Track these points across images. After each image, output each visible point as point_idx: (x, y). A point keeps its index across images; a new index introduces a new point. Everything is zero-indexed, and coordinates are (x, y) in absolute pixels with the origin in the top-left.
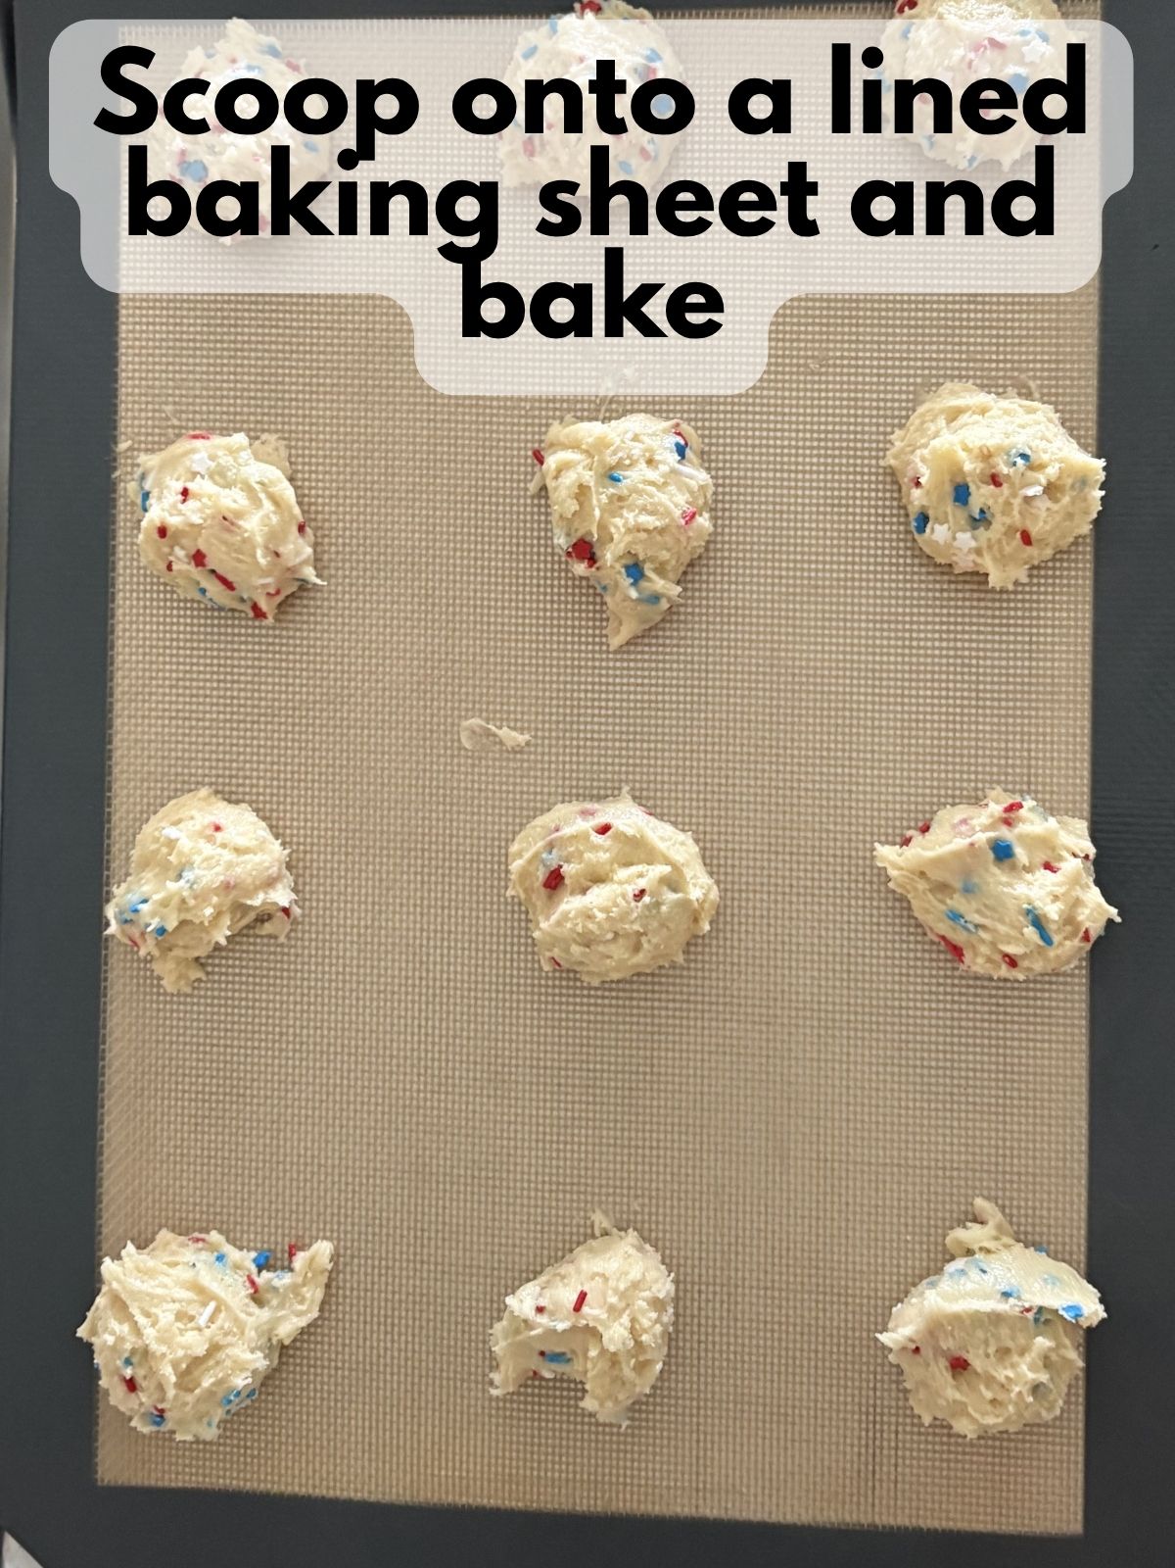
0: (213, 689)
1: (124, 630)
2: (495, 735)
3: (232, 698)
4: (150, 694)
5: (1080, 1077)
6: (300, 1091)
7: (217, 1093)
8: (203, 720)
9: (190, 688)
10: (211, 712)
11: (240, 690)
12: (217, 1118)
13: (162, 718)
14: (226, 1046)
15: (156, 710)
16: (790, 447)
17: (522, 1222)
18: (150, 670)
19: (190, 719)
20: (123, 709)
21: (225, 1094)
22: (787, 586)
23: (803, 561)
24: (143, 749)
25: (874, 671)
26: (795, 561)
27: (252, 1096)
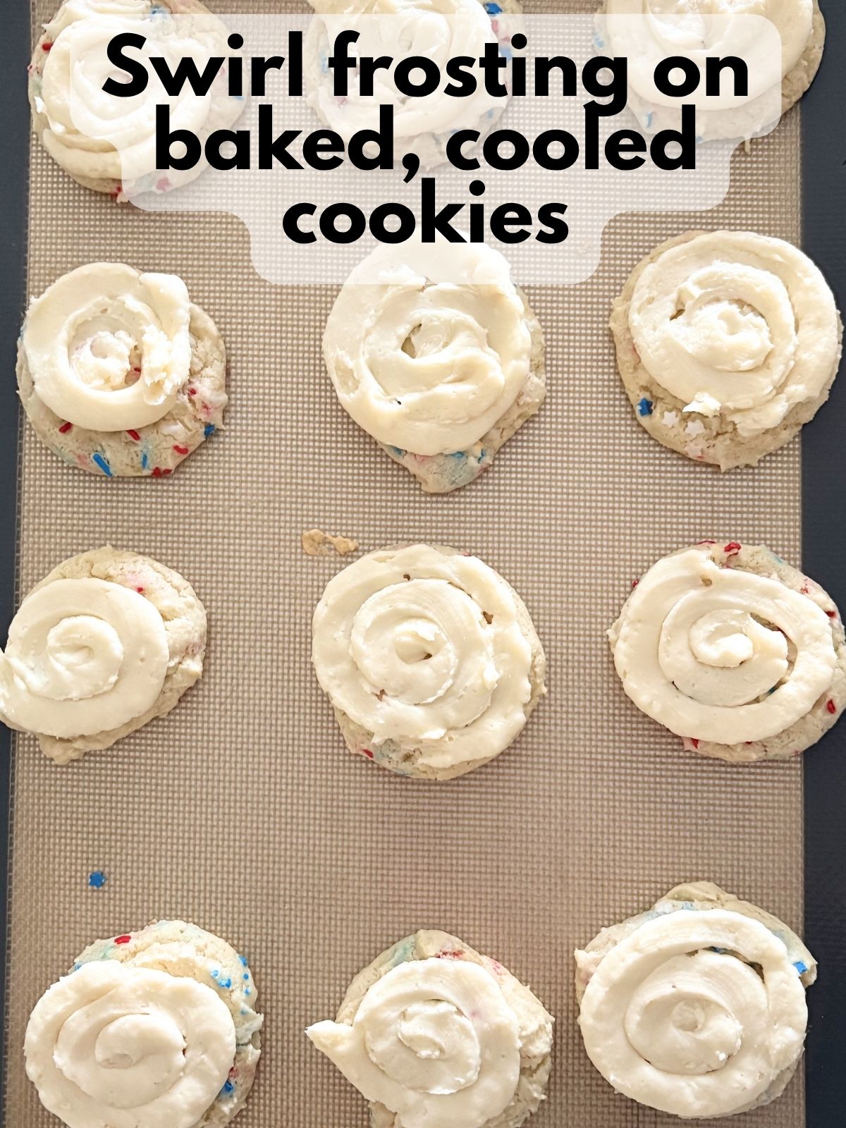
0: (101, 507)
1: (30, 461)
2: (330, 543)
3: (117, 514)
4: (51, 512)
5: (796, 809)
6: (173, 831)
7: (104, 833)
8: (94, 532)
9: (83, 507)
10: (100, 526)
11: (124, 508)
12: (105, 853)
13: (61, 531)
14: (111, 795)
15: (55, 524)
16: (563, 315)
17: (353, 934)
18: (51, 493)
19: (83, 531)
20: (29, 524)
21: (111, 834)
22: (563, 424)
23: (574, 405)
24: (44, 556)
25: (631, 490)
26: (568, 404)
27: (133, 835)
